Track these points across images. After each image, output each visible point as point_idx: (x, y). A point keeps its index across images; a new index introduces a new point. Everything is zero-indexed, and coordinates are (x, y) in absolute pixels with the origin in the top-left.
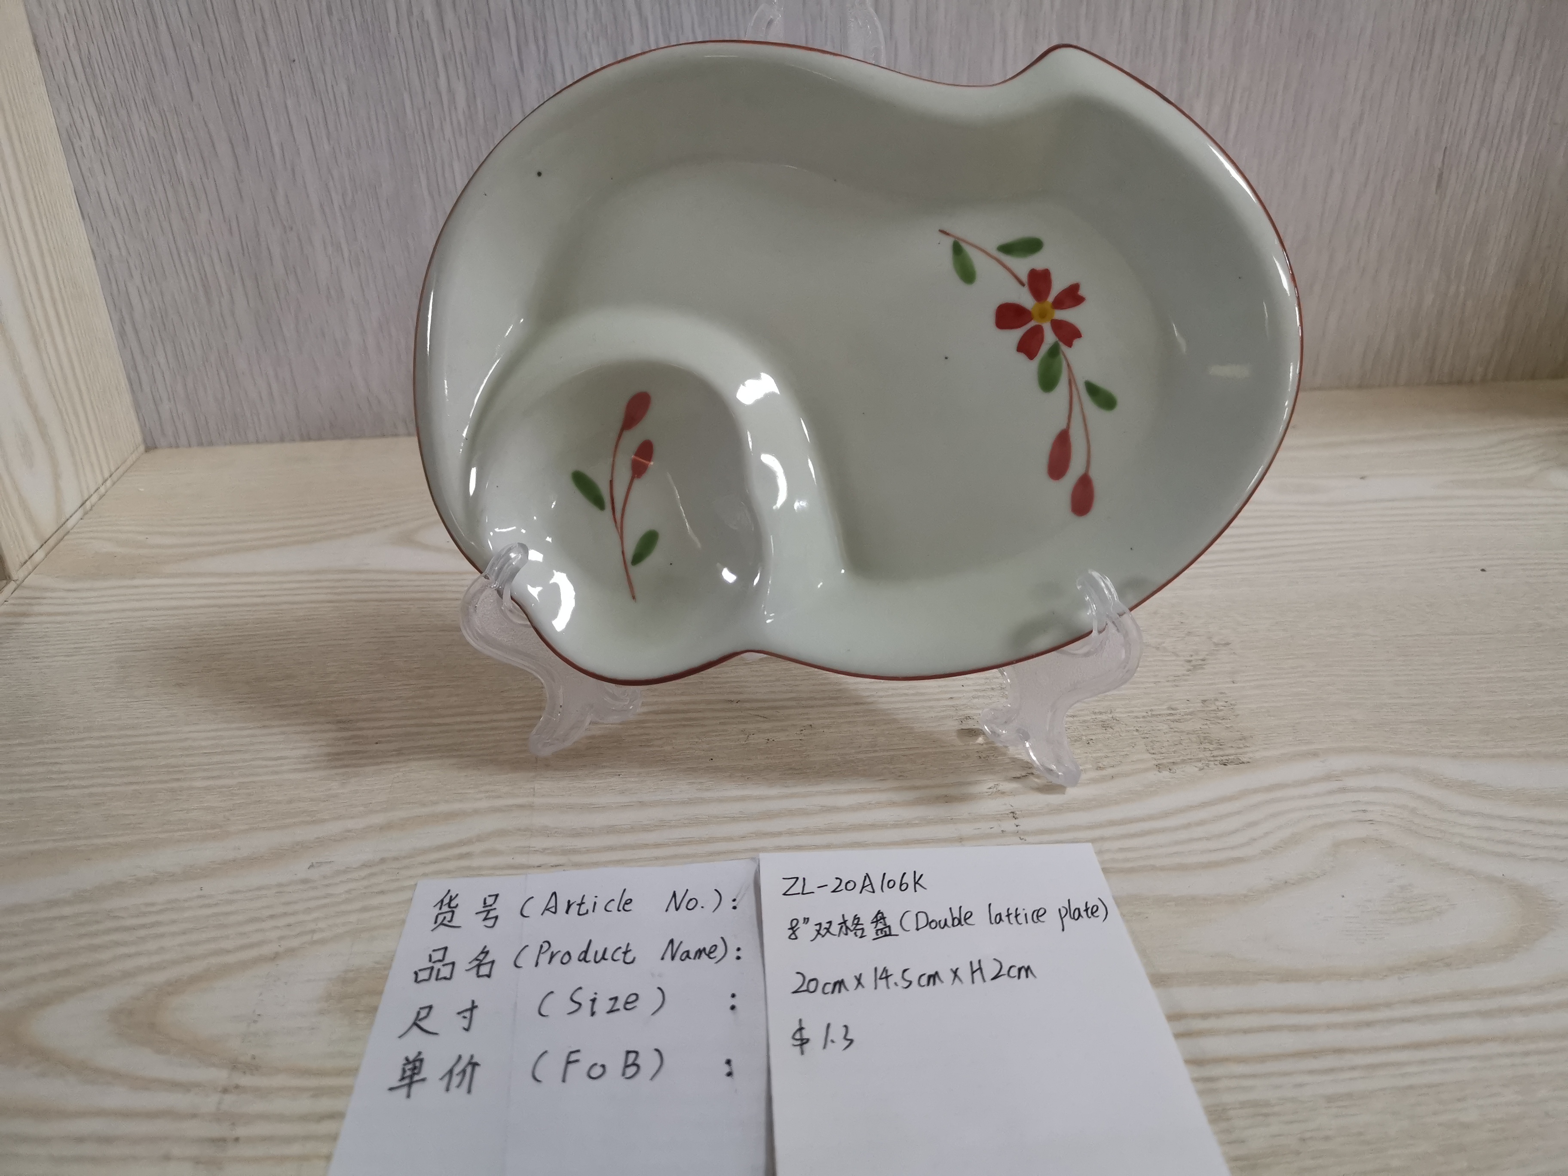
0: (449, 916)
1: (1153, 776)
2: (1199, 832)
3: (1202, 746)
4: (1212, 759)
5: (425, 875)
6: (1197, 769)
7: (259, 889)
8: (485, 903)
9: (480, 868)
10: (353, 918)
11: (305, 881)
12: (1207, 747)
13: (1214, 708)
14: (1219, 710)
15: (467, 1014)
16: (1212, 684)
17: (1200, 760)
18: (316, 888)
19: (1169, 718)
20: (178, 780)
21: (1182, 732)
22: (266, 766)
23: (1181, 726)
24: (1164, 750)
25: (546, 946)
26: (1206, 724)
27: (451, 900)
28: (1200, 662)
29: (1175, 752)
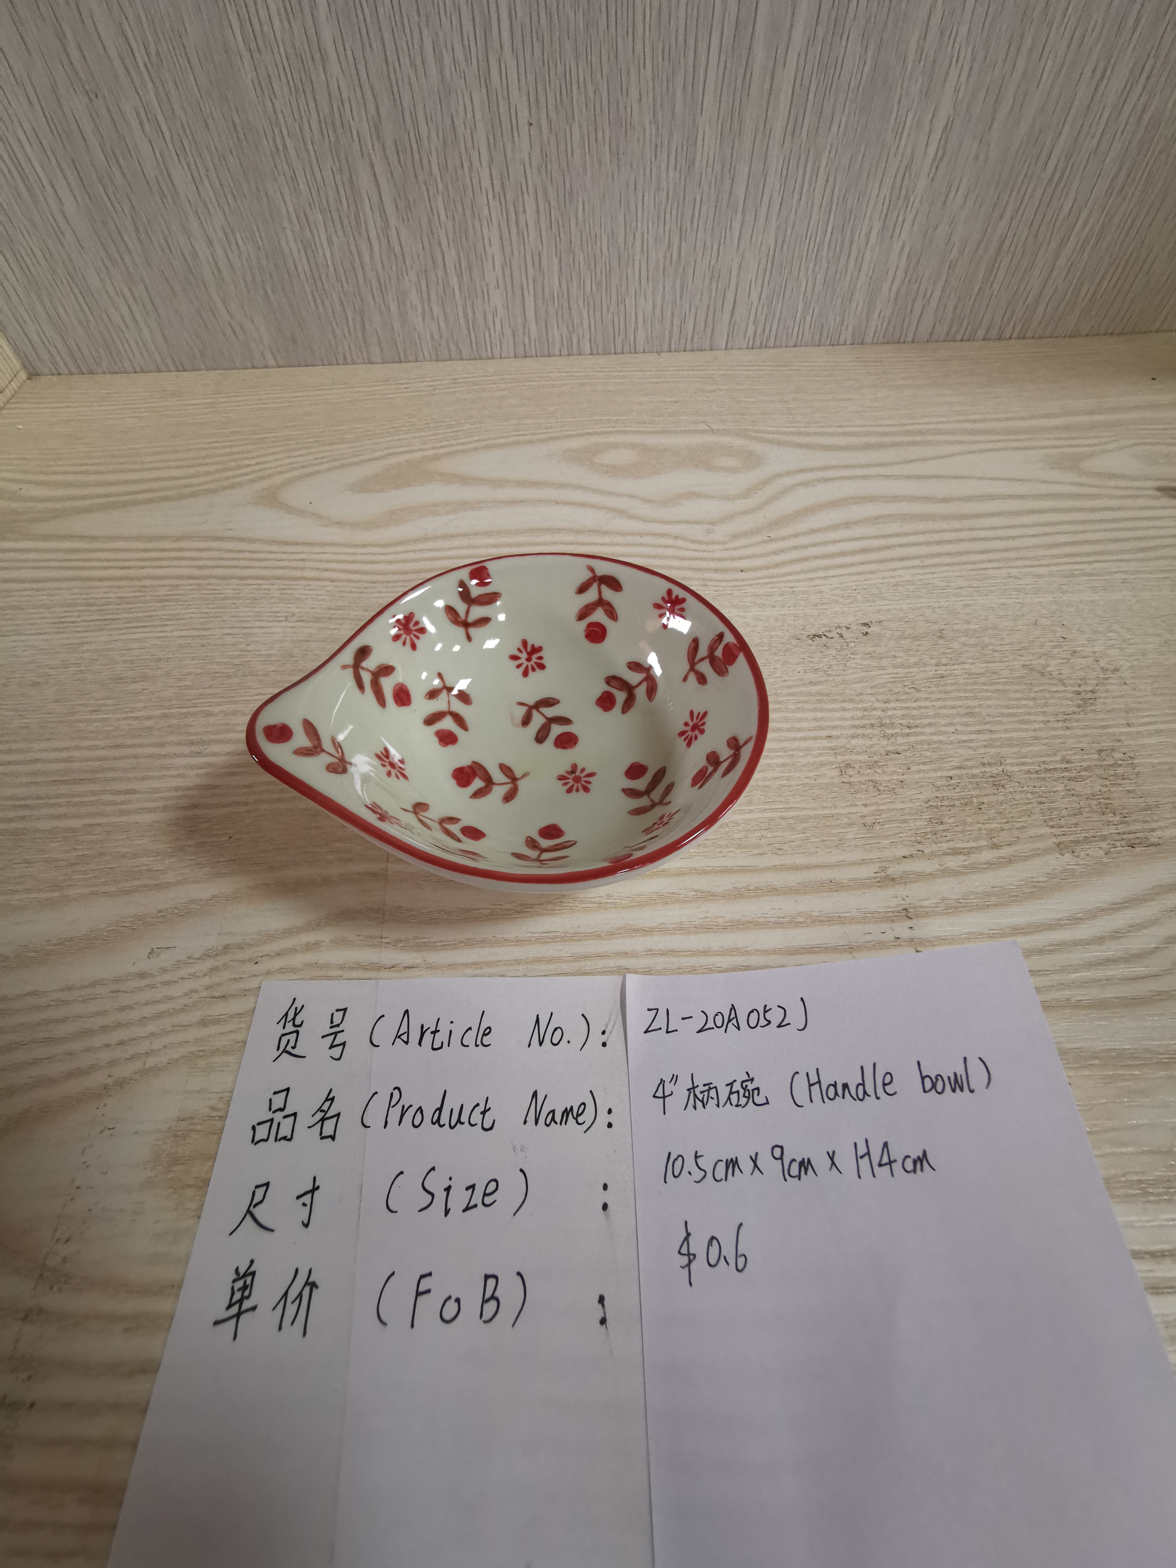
0: (293, 1037)
1: (1056, 862)
2: (1112, 949)
3: (1104, 818)
4: (1117, 837)
5: (269, 973)
6: (1102, 852)
7: (94, 984)
8: (332, 1022)
9: (328, 966)
10: (190, 1035)
11: (142, 975)
12: (1111, 819)
13: (1112, 762)
14: (1115, 765)
15: (307, 1199)
16: (1106, 727)
17: (1104, 838)
18: (153, 987)
19: (1065, 774)
20: (23, 818)
21: (1080, 795)
22: (115, 803)
23: (1078, 787)
24: (1063, 822)
25: (396, 1092)
26: (1106, 786)
27: (296, 1015)
28: (1089, 695)
29: (1076, 825)
